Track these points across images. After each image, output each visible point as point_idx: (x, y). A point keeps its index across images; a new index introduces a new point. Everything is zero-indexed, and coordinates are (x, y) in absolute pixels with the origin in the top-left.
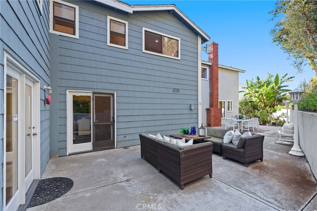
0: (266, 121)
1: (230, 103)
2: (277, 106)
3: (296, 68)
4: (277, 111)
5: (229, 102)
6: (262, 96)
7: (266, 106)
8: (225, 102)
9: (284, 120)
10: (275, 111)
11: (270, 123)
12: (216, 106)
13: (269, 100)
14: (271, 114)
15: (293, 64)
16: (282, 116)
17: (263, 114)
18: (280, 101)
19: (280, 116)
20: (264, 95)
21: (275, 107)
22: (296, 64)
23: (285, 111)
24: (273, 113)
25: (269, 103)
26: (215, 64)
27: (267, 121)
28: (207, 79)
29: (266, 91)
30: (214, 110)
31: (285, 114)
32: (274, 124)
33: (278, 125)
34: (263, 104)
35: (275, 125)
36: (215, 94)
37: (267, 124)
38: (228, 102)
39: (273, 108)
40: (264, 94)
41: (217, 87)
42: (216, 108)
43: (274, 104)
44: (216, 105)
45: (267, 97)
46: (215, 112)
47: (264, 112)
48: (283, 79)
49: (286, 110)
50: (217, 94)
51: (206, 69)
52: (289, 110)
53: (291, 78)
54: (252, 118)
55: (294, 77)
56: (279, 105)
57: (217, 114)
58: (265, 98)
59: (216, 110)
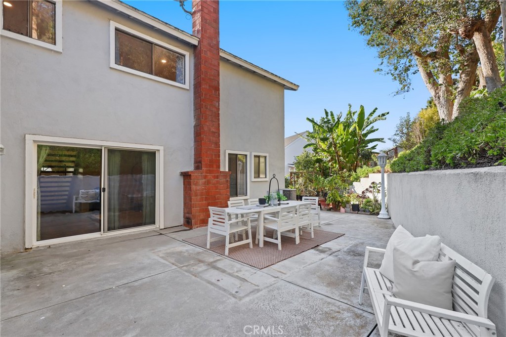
0: (339, 202)
1: (262, 160)
2: (362, 167)
3: (397, 82)
4: (361, 179)
5: (259, 157)
6: (335, 148)
7: (341, 169)
8: (246, 155)
9: (375, 197)
10: (357, 179)
11: (348, 205)
12: (211, 166)
13: (347, 157)
14: (351, 184)
15: (392, 72)
16: (372, 189)
17: (334, 185)
18: (367, 157)
19: (367, 189)
20: (339, 147)
21: (359, 170)
22: (397, 72)
23: (376, 178)
24: (355, 183)
25: (348, 162)
26: (210, 45)
27: (342, 202)
28: (187, 86)
29: (342, 139)
30: (205, 177)
31: (378, 186)
32: (356, 209)
33: (364, 211)
34: (337, 166)
35: (359, 210)
36: (206, 129)
37: (342, 209)
38: (255, 156)
39: (355, 172)
40: (338, 145)
41: (214, 109)
42: (210, 172)
43: (356, 164)
44: (211, 161)
45: (344, 152)
46: (208, 182)
47: (336, 181)
48: (371, 119)
49: (380, 175)
50: (213, 130)
51: (184, 56)
52: (386, 175)
53: (383, 115)
54: (303, 198)
55: (388, 113)
56: (365, 166)
57: (217, 188)
58: (340, 153)
59: (210, 176)
